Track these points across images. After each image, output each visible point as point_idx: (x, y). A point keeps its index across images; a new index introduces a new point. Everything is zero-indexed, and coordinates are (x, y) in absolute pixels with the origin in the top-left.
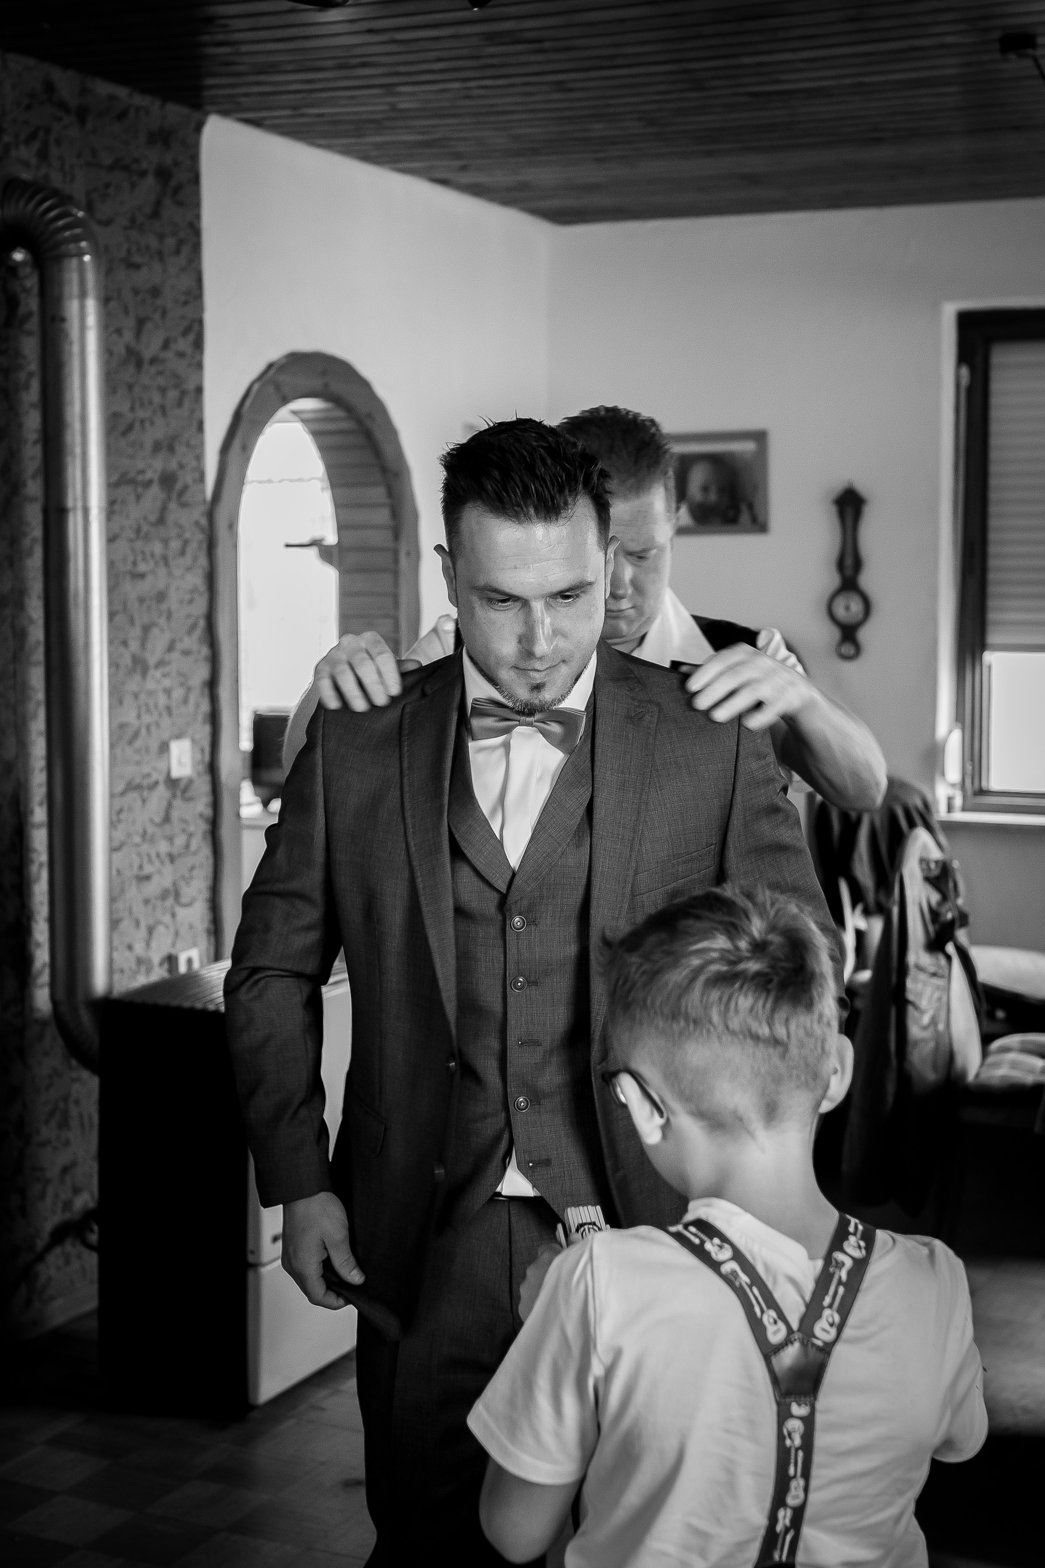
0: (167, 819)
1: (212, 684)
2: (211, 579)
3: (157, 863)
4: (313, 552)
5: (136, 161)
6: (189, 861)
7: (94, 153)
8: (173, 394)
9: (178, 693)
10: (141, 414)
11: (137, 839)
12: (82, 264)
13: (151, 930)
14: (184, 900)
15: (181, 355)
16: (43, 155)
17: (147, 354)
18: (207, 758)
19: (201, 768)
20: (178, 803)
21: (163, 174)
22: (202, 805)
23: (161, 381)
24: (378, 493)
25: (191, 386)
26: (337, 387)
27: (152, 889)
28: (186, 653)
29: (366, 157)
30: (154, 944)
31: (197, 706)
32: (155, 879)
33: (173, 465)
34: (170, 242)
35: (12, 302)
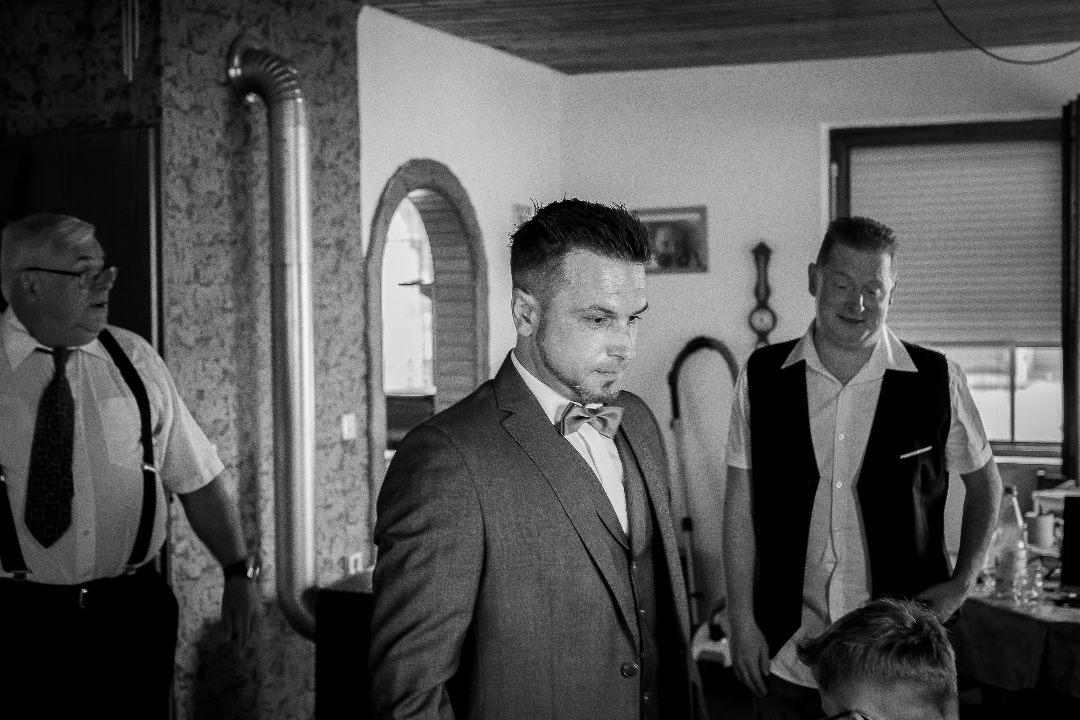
0: (341, 467)
1: (367, 377)
2: (366, 308)
3: (335, 495)
4: (416, 289)
5: (320, 36)
6: (354, 494)
7: (295, 31)
8: (343, 188)
9: (347, 384)
10: (324, 201)
11: (323, 481)
12: (296, 104)
13: (332, 541)
14: (352, 520)
15: (347, 162)
16: (265, 33)
17: (328, 161)
18: (365, 426)
19: (362, 433)
20: (347, 456)
21: (336, 45)
22: (362, 457)
23: (336, 179)
24: (462, 250)
25: (353, 182)
26: (440, 182)
27: (332, 513)
28: (352, 357)
29: (457, 33)
30: (334, 551)
31: (359, 391)
32: (335, 507)
33: (343, 234)
34: (340, 89)
35: (248, 129)
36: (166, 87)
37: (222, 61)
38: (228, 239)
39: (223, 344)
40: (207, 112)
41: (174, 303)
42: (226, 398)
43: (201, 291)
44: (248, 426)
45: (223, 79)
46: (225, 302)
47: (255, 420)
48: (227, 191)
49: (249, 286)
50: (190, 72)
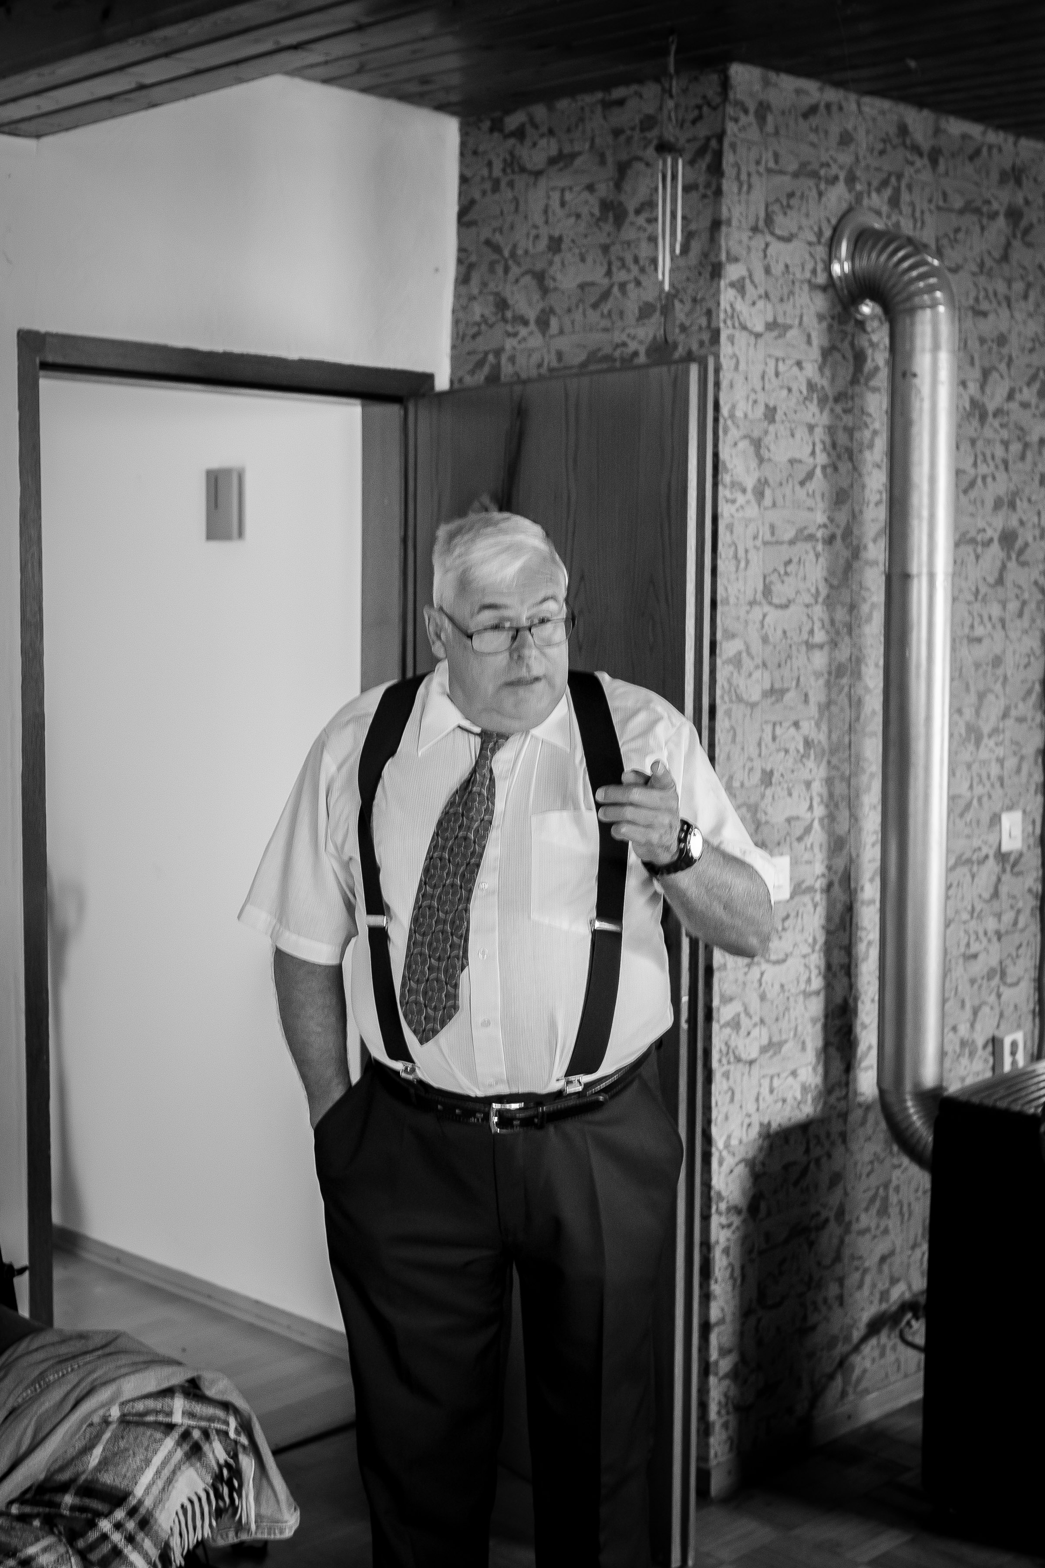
0: (996, 894)
3: (985, 941)
5: (988, 202)
6: (1016, 938)
7: (945, 196)
8: (1016, 448)
9: (1011, 763)
10: (984, 469)
11: (965, 916)
12: (936, 315)
13: (975, 1012)
14: (1009, 980)
16: (894, 202)
17: (991, 407)
18: (1038, 830)
19: (1031, 841)
20: (1007, 877)
21: (1014, 215)
22: (1031, 880)
23: (1005, 434)
27: (978, 968)
28: (1021, 720)
30: (978, 1026)
31: (1030, 775)
32: (982, 957)
33: (1014, 522)
34: (1018, 286)
35: (859, 358)
36: (727, 296)
37: (821, 251)
38: (819, 534)
39: (806, 699)
40: (792, 334)
41: (731, 636)
42: (808, 784)
43: (773, 615)
44: (842, 827)
45: (821, 279)
46: (811, 632)
47: (854, 818)
48: (822, 458)
49: (853, 608)
50: (767, 271)
